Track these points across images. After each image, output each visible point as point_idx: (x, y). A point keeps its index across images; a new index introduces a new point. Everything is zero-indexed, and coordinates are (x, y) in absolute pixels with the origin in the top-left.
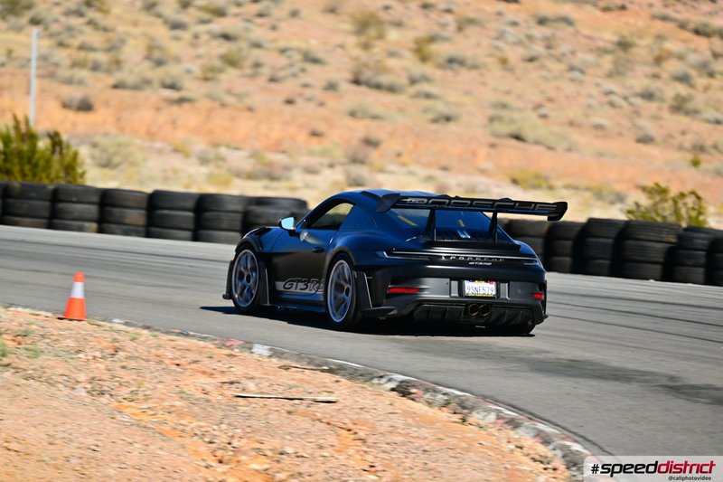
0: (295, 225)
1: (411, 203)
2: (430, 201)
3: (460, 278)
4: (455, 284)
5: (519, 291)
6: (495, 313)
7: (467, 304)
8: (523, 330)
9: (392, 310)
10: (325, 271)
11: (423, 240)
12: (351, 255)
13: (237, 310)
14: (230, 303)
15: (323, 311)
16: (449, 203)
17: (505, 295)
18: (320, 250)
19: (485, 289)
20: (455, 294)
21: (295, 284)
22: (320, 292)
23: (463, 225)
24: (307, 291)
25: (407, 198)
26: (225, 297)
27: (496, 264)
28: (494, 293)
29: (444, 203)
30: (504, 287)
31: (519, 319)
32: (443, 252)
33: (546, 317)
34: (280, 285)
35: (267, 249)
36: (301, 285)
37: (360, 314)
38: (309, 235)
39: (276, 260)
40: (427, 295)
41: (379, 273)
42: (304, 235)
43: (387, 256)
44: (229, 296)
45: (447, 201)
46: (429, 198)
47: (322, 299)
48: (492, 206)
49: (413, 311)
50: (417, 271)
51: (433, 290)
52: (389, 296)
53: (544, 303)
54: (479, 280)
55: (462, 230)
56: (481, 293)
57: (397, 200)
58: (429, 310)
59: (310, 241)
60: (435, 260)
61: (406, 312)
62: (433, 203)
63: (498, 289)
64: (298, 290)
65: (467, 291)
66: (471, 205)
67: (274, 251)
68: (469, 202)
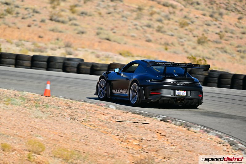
0: (119, 71)
1: (159, 64)
2: (165, 64)
3: (174, 89)
4: (172, 91)
5: (194, 94)
6: (186, 101)
7: (177, 98)
8: (195, 107)
9: (151, 100)
10: (129, 86)
11: (162, 76)
12: (138, 81)
13: (99, 99)
14: (97, 97)
15: (128, 100)
16: (171, 65)
17: (189, 95)
18: (127, 79)
19: (183, 93)
20: (172, 95)
21: (119, 91)
22: (128, 93)
23: (175, 72)
24: (123, 93)
25: (157, 62)
26: (95, 94)
27: (186, 85)
28: (186, 94)
29: (169, 64)
30: (189, 92)
31: (194, 103)
32: (169, 81)
33: (203, 103)
34: (114, 91)
35: (110, 79)
36: (121, 91)
37: (140, 101)
38: (123, 74)
39: (112, 82)
40: (163, 95)
41: (147, 87)
42: (122, 75)
43: (150, 82)
44: (96, 94)
45: (171, 64)
46: (164, 63)
47: (128, 96)
48: (185, 66)
49: (158, 100)
50: (161, 87)
51: (165, 93)
52: (151, 95)
53: (202, 98)
54: (180, 90)
55: (175, 73)
56: (181, 94)
57: (154, 63)
58: (164, 100)
59: (124, 76)
60: (166, 83)
61: (156, 100)
62: (166, 64)
63: (187, 93)
64: (120, 93)
65: (176, 94)
66: (178, 65)
67: (112, 80)
68: (178, 64)
